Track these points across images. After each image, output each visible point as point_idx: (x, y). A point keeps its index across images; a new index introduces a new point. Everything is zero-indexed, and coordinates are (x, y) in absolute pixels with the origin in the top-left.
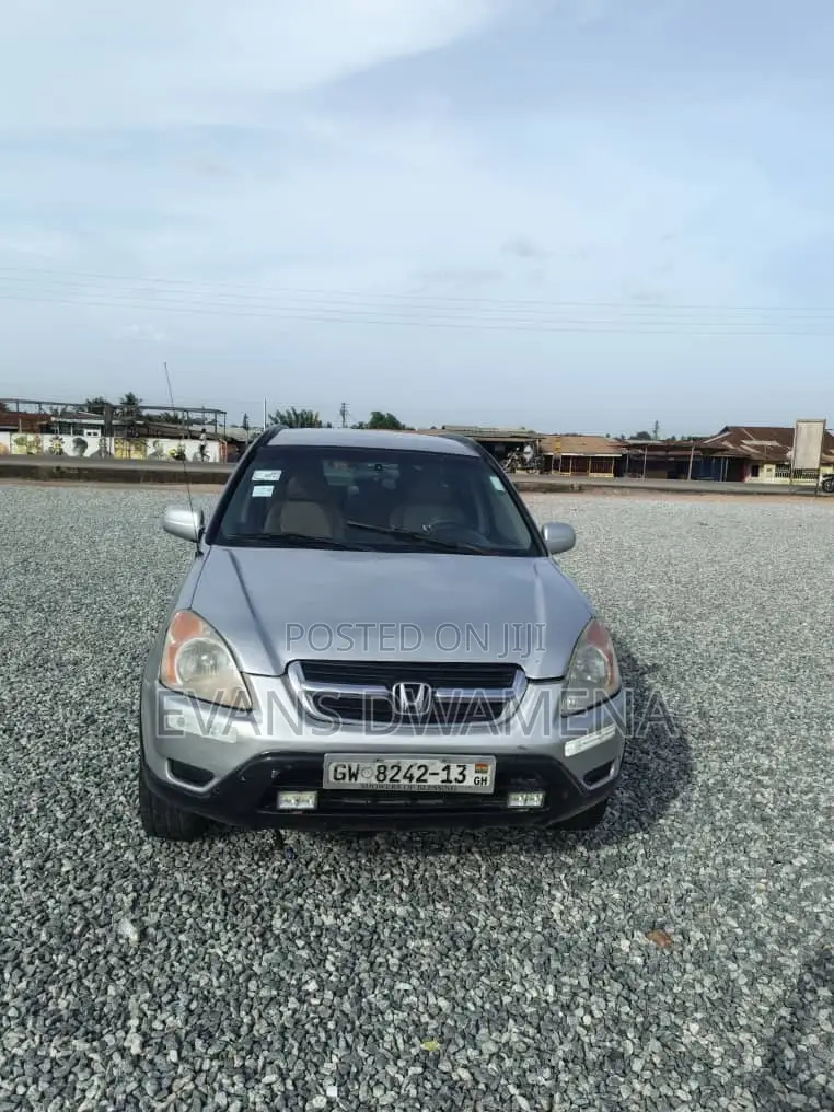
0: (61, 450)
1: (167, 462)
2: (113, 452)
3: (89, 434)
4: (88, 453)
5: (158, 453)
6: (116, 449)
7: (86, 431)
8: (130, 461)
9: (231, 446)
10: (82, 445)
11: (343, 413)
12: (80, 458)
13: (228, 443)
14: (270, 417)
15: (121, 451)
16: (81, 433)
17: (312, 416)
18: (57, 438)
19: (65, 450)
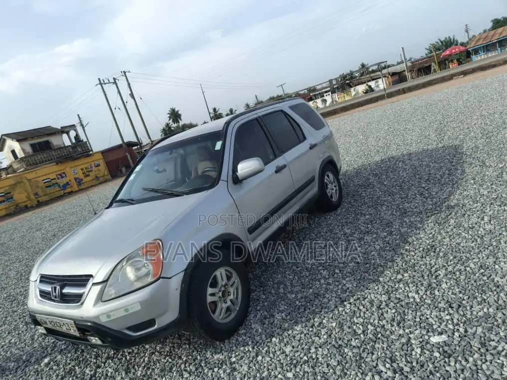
0: (317, 106)
1: (362, 96)
2: (337, 100)
3: (327, 95)
4: (328, 104)
5: (357, 93)
6: (338, 98)
7: (325, 95)
8: (346, 101)
9: (393, 77)
10: (325, 101)
11: (467, 31)
12: (326, 107)
13: (391, 76)
14: (427, 49)
15: (341, 98)
16: (323, 96)
17: (450, 40)
18: (314, 102)
19: (319, 106)
